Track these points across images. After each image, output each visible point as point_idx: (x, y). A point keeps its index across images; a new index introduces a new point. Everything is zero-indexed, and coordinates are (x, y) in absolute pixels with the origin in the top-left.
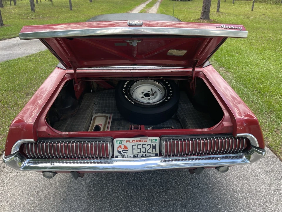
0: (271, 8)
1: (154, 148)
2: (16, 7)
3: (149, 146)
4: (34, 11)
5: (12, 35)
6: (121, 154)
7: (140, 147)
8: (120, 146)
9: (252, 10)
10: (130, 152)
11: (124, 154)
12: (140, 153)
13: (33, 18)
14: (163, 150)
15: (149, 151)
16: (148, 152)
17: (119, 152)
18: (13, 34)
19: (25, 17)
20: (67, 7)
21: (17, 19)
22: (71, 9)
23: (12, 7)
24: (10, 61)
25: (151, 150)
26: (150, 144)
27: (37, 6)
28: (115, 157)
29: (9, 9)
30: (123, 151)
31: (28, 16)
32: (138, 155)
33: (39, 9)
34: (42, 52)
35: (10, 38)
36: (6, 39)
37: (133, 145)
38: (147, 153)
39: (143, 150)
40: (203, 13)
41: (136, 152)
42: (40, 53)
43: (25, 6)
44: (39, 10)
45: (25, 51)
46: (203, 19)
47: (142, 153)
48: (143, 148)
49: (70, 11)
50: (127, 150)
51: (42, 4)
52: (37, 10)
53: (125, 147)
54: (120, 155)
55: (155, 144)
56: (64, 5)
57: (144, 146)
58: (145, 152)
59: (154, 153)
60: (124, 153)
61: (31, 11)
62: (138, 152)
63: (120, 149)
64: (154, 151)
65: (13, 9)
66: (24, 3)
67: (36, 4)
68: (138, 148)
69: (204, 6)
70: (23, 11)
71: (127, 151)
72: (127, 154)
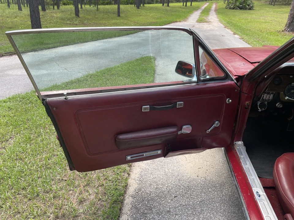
2: (59, 11)
4: (78, 16)
5: (49, 44)
13: (76, 24)
18: (52, 43)
19: (68, 22)
20: (114, 14)
21: (59, 24)
22: (119, 16)
23: (54, 11)
27: (81, 11)
29: (52, 13)
31: (72, 22)
33: (84, 14)
34: (90, 75)
35: (48, 49)
36: (42, 49)
40: (289, 23)
42: (87, 76)
43: (68, 11)
44: (83, 15)
45: (65, 71)
46: (289, 31)
49: (118, 18)
51: (86, 9)
52: (80, 15)
56: (110, 11)
61: (74, 16)
65: (56, 13)
66: (68, 8)
67: (80, 9)
69: (291, 14)
70: (67, 16)
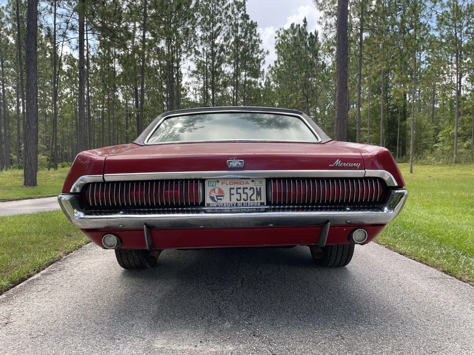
1: (259, 194)
3: (252, 190)
6: (215, 201)
7: (240, 191)
8: (214, 190)
10: (226, 200)
11: (218, 201)
12: (240, 200)
14: (270, 196)
15: (252, 198)
16: (251, 200)
17: (212, 198)
25: (254, 197)
26: (253, 188)
28: (206, 206)
30: (217, 196)
32: (237, 203)
37: (231, 189)
38: (249, 201)
39: (243, 196)
41: (234, 201)
47: (242, 201)
48: (244, 193)
50: (223, 196)
53: (220, 191)
54: (212, 202)
55: (260, 188)
57: (246, 191)
58: (247, 200)
59: (259, 201)
60: (218, 199)
62: (237, 200)
63: (213, 195)
64: (259, 199)
68: (237, 193)
71: (222, 198)
72: (222, 202)
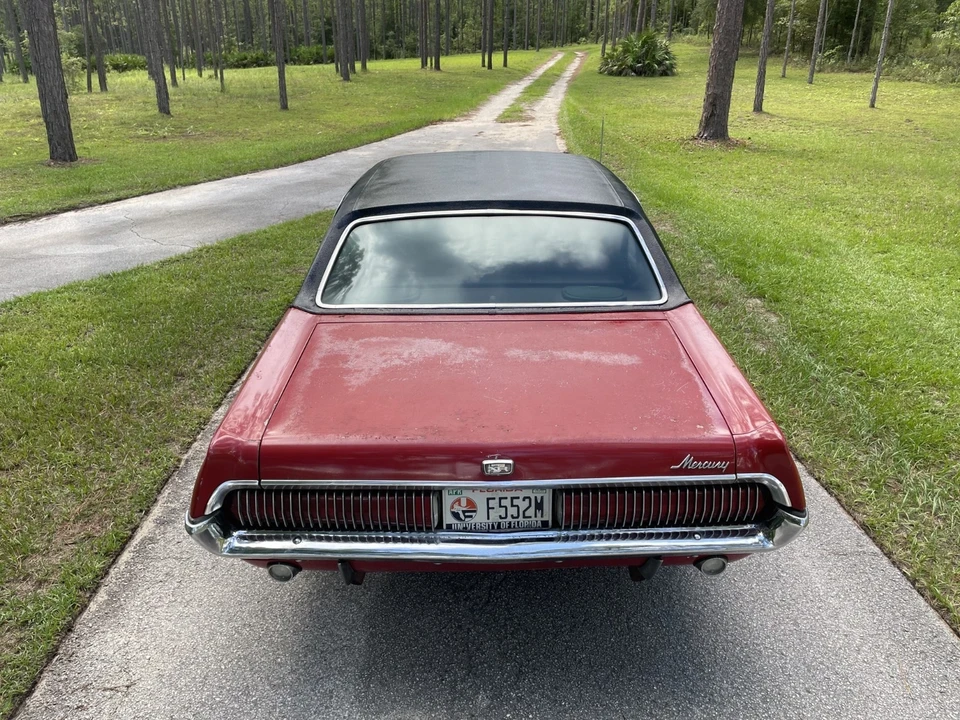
0: (937, 99)
1: (539, 506)
2: (109, 96)
3: (527, 500)
4: (168, 113)
5: (106, 192)
6: (461, 520)
7: (506, 503)
8: (459, 501)
9: (872, 106)
10: (479, 518)
11: (467, 520)
12: (506, 517)
13: (165, 137)
14: (560, 512)
15: (527, 514)
16: (524, 517)
17: (456, 515)
18: (111, 190)
19: (141, 132)
20: (270, 100)
21: (115, 139)
22: (285, 107)
23: (94, 97)
24: (114, 275)
25: (531, 512)
26: (529, 498)
27: (174, 95)
28: (445, 527)
29: (88, 104)
30: (464, 512)
31: (151, 131)
32: (499, 523)
33: (184, 105)
34: (205, 247)
35: (104, 203)
36: (91, 205)
37: (488, 499)
38: (521, 519)
39: (512, 511)
40: (706, 118)
41: (494, 517)
42: (201, 250)
43: (136, 93)
44: (181, 108)
45: (155, 244)
46: (706, 138)
47: (509, 519)
48: (512, 506)
49: (283, 114)
50: (475, 511)
51: (190, 89)
52: (174, 109)
53: (470, 502)
54: (456, 522)
55: (542, 498)
56: (260, 91)
57: (515, 502)
58: (517, 517)
59: (539, 518)
60: (466, 517)
61: (157, 111)
62: (501, 517)
63: (457, 509)
64: (539, 514)
65: (100, 104)
66: (133, 84)
67: (170, 89)
68: (500, 506)
69: (708, 96)
70: (133, 113)
71: (473, 514)
72: (473, 521)
